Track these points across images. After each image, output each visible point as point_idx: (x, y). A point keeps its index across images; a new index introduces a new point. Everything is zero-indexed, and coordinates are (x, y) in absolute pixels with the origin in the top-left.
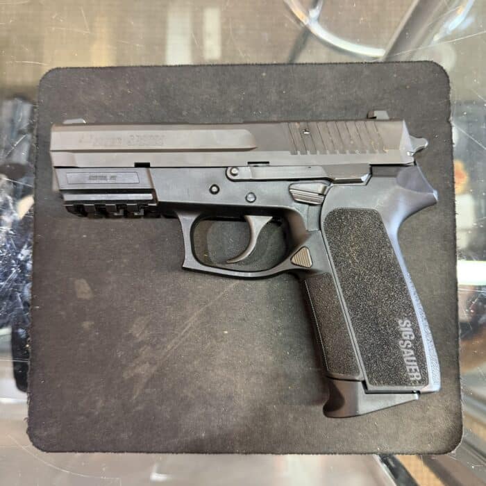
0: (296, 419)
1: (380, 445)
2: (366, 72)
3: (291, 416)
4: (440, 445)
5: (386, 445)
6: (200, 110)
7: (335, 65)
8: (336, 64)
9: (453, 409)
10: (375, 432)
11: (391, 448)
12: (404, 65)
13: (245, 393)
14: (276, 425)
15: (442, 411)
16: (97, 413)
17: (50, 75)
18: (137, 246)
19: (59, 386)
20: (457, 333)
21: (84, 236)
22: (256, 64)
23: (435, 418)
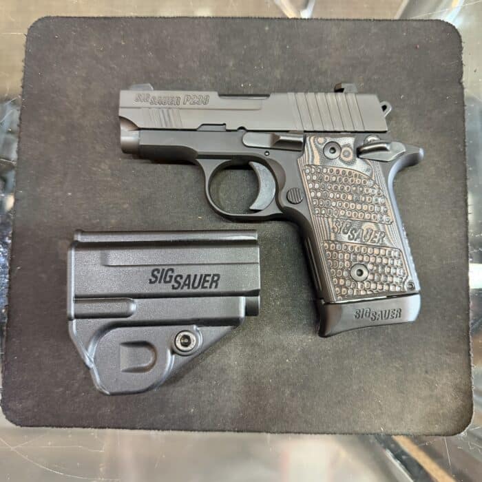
0: (293, 395)
1: (384, 426)
2: (374, 30)
3: (288, 392)
4: (449, 425)
5: (390, 425)
6: (198, 63)
7: (341, 22)
8: (343, 20)
9: (462, 387)
10: (379, 411)
11: (395, 429)
12: (415, 23)
13: (239, 365)
14: (271, 401)
15: (451, 390)
16: (77, 385)
17: (39, 25)
18: (126, 206)
19: (37, 354)
20: (469, 305)
21: (70, 194)
22: (259, 18)
23: (443, 397)
